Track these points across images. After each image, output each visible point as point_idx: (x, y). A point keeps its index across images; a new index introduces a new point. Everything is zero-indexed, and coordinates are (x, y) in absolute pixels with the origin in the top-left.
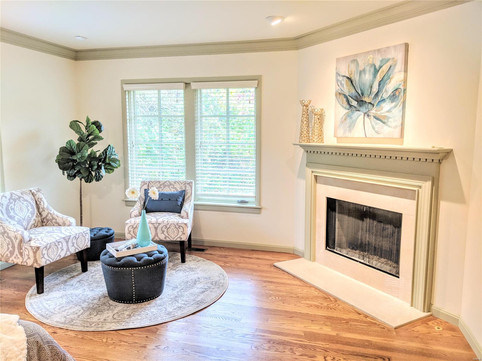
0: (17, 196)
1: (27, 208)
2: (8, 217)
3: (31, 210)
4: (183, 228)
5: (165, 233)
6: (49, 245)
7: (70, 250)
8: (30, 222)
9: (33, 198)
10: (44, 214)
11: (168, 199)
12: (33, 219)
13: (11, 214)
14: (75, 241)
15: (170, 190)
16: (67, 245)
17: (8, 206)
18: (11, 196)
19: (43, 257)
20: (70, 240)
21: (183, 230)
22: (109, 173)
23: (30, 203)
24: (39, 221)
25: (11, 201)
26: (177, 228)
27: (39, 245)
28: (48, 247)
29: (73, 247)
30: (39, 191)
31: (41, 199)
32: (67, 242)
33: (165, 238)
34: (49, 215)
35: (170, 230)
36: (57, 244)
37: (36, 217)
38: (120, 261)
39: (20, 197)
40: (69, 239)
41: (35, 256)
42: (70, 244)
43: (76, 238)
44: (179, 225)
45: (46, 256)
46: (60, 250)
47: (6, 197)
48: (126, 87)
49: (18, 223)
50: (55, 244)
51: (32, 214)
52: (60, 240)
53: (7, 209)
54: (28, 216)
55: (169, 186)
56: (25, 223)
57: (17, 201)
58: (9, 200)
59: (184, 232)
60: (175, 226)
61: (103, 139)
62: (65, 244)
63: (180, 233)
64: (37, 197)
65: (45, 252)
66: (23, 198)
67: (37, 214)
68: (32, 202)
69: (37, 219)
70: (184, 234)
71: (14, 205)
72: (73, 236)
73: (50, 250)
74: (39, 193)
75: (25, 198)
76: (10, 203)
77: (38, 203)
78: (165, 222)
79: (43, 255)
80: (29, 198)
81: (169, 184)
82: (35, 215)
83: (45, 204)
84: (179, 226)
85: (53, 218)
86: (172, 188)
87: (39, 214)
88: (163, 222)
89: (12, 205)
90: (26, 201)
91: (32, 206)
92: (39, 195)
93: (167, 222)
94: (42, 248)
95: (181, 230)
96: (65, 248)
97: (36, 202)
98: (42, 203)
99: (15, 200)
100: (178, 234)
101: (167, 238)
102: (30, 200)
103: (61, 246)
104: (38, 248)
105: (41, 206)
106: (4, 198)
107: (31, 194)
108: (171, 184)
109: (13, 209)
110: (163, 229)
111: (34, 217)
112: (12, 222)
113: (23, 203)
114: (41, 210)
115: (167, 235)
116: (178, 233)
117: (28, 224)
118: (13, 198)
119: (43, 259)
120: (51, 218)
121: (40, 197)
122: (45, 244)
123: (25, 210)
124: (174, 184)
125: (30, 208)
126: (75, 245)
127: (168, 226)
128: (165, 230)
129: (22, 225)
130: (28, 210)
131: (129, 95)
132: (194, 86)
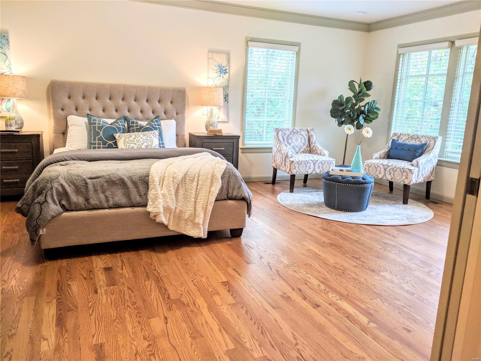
0: (297, 131)
1: (301, 140)
2: (287, 142)
3: (303, 141)
4: (407, 173)
5: (392, 174)
6: (300, 162)
7: (316, 170)
8: (300, 149)
9: (307, 134)
10: (312, 146)
11: (407, 149)
12: (303, 148)
13: (289, 141)
14: (320, 165)
15: (416, 142)
16: (314, 166)
17: (288, 136)
18: (293, 130)
19: (295, 169)
20: (317, 164)
21: (407, 175)
22: (368, 123)
23: (304, 137)
24: (307, 150)
25: (292, 133)
26: (402, 172)
27: (293, 160)
28: (299, 163)
29: (319, 169)
30: (312, 130)
31: (312, 136)
32: (314, 164)
33: (391, 179)
34: (314, 147)
35: (396, 173)
36: (306, 163)
37: (306, 147)
38: (330, 176)
39: (298, 132)
40: (316, 162)
41: (290, 167)
42: (317, 166)
43: (322, 163)
44: (404, 169)
45: (297, 168)
46: (308, 168)
47: (289, 130)
48: (401, 51)
49: (292, 148)
50: (305, 162)
51: (304, 144)
52: (309, 161)
53: (288, 137)
54: (301, 145)
55: (415, 139)
56: (297, 149)
57: (296, 134)
58: (291, 132)
59: (408, 177)
60: (401, 170)
61: (370, 95)
62: (312, 165)
63: (404, 177)
64: (310, 134)
65: (296, 165)
66: (300, 133)
67: (307, 145)
68: (305, 137)
69: (306, 149)
70: (407, 178)
71: (293, 136)
72: (320, 161)
73: (301, 165)
74: (312, 132)
75: (302, 133)
76: (291, 134)
77: (310, 138)
78: (394, 166)
79: (295, 167)
80: (304, 133)
81: (416, 137)
82: (306, 145)
83: (314, 139)
84: (404, 171)
85: (316, 150)
86: (418, 141)
87: (309, 146)
88: (392, 165)
89: (292, 136)
90: (302, 135)
91: (305, 139)
92: (312, 133)
93: (395, 166)
94: (295, 162)
95: (405, 174)
96: (312, 169)
97: (309, 137)
98: (312, 138)
99: (294, 133)
100: (402, 178)
101: (393, 179)
102: (305, 135)
103: (309, 165)
104: (293, 162)
105: (311, 141)
106: (288, 130)
107: (307, 131)
108: (418, 138)
109: (291, 138)
110: (391, 171)
111: (305, 147)
112: (289, 147)
113: (299, 136)
114: (311, 143)
115: (393, 177)
116: (402, 176)
117: (299, 151)
118: (294, 131)
119: (295, 170)
120: (315, 149)
121: (312, 134)
122: (298, 160)
123: (299, 141)
124: (421, 138)
125: (303, 140)
126: (321, 168)
127: (395, 169)
128: (392, 172)
129: (295, 150)
130: (302, 141)
131: (403, 58)
132: (458, 43)
